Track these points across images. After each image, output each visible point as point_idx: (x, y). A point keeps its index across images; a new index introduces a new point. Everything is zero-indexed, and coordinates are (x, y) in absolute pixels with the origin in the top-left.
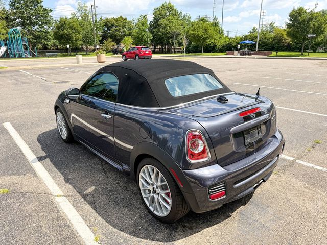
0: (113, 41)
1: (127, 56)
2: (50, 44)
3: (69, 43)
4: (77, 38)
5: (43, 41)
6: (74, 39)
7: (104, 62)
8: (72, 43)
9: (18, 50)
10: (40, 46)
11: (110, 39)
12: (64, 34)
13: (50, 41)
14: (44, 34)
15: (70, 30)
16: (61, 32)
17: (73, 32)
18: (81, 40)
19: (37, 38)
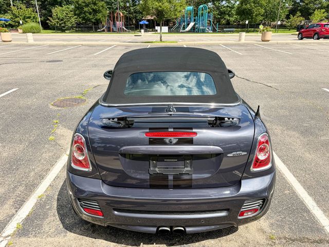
0: (301, 16)
1: (303, 34)
2: (232, 19)
3: (248, 19)
4: (258, 13)
5: (227, 17)
6: (255, 14)
7: (268, 41)
8: (252, 18)
9: (203, 25)
10: (224, 22)
11: (299, 14)
12: (246, 9)
13: (233, 17)
14: (229, 9)
15: (252, 4)
16: (244, 6)
17: (255, 7)
18: (262, 16)
19: (222, 13)
